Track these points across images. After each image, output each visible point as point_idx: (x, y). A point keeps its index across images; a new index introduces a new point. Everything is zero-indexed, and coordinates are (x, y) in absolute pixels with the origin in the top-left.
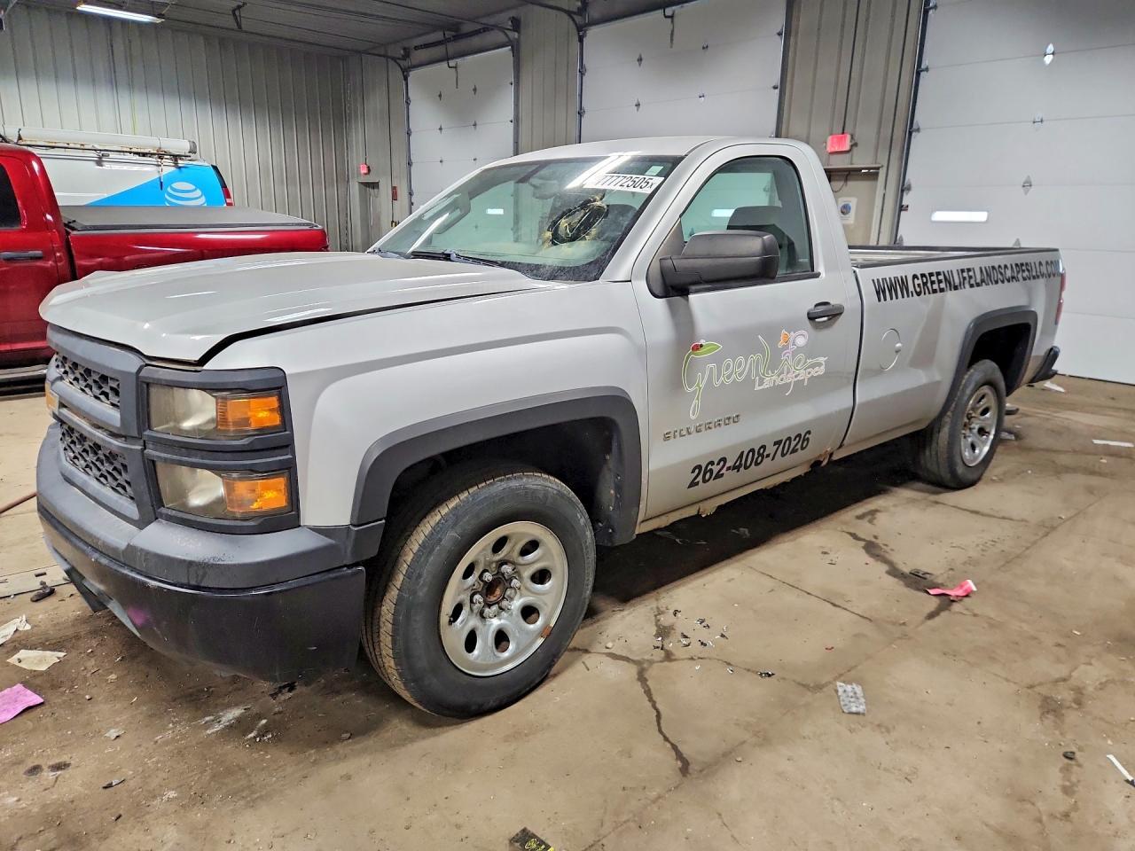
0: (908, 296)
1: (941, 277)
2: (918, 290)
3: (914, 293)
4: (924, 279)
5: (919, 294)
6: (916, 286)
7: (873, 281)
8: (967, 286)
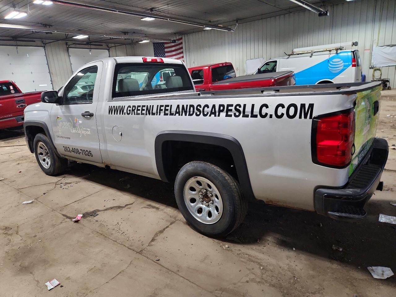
0: (123, 114)
1: (145, 108)
2: (129, 112)
3: (126, 113)
4: (134, 108)
5: (128, 114)
6: (128, 110)
7: (109, 106)
8: (162, 114)
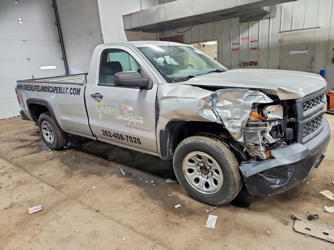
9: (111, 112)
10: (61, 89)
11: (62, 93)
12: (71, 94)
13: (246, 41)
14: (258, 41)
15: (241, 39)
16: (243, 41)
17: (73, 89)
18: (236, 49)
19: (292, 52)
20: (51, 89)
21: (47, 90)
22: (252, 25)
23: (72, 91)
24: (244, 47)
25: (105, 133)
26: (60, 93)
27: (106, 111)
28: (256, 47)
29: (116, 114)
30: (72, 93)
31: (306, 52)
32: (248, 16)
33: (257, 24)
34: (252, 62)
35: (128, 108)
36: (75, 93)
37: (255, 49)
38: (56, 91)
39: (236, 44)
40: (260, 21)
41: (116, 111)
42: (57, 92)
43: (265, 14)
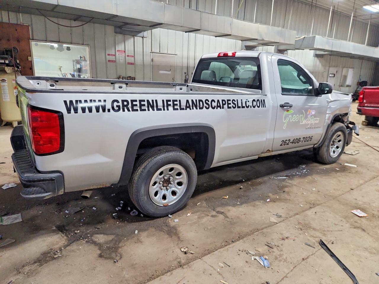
9: (297, 119)
10: (236, 103)
11: (239, 107)
12: (254, 107)
13: (122, 54)
14: (134, 56)
15: (117, 51)
16: (119, 54)
17: (256, 101)
18: (113, 61)
19: (161, 72)
20: (214, 104)
21: (205, 105)
22: (128, 39)
23: (255, 103)
24: (121, 60)
25: (284, 142)
26: (234, 108)
27: (292, 120)
28: (133, 62)
29: (301, 120)
30: (255, 105)
31: (169, 73)
32: (127, 29)
33: (132, 39)
34: (130, 77)
35: (312, 112)
36: (258, 105)
37: (132, 64)
38: (226, 106)
39: (112, 55)
40: (135, 37)
41: (303, 117)
42: (229, 108)
43: (139, 32)
